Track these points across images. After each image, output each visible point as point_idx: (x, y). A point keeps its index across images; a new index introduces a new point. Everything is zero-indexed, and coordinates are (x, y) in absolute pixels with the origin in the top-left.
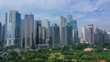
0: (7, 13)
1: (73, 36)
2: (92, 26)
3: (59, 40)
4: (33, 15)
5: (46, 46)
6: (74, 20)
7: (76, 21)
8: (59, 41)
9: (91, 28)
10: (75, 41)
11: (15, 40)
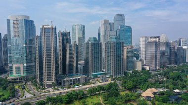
0: (8, 21)
1: (125, 57)
2: (157, 39)
3: (101, 61)
4: (55, 29)
5: (79, 79)
6: (127, 26)
7: (130, 28)
8: (101, 63)
9: (156, 42)
10: (127, 66)
11: (27, 66)
